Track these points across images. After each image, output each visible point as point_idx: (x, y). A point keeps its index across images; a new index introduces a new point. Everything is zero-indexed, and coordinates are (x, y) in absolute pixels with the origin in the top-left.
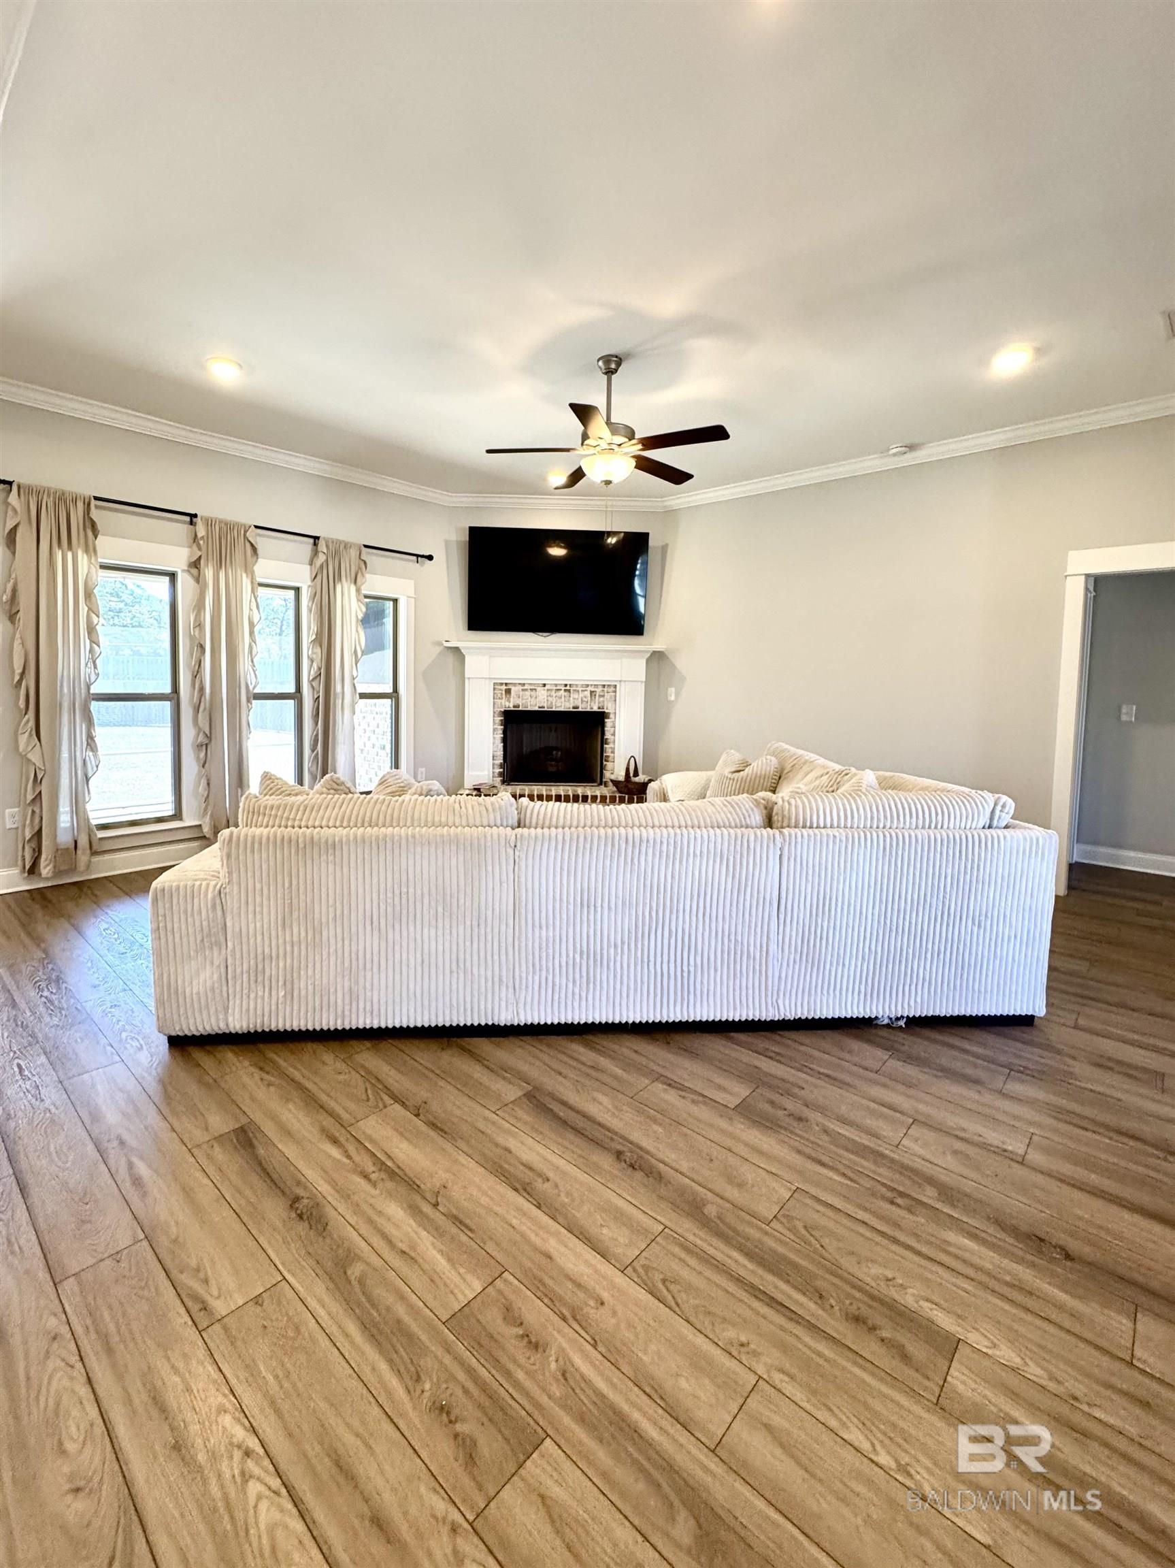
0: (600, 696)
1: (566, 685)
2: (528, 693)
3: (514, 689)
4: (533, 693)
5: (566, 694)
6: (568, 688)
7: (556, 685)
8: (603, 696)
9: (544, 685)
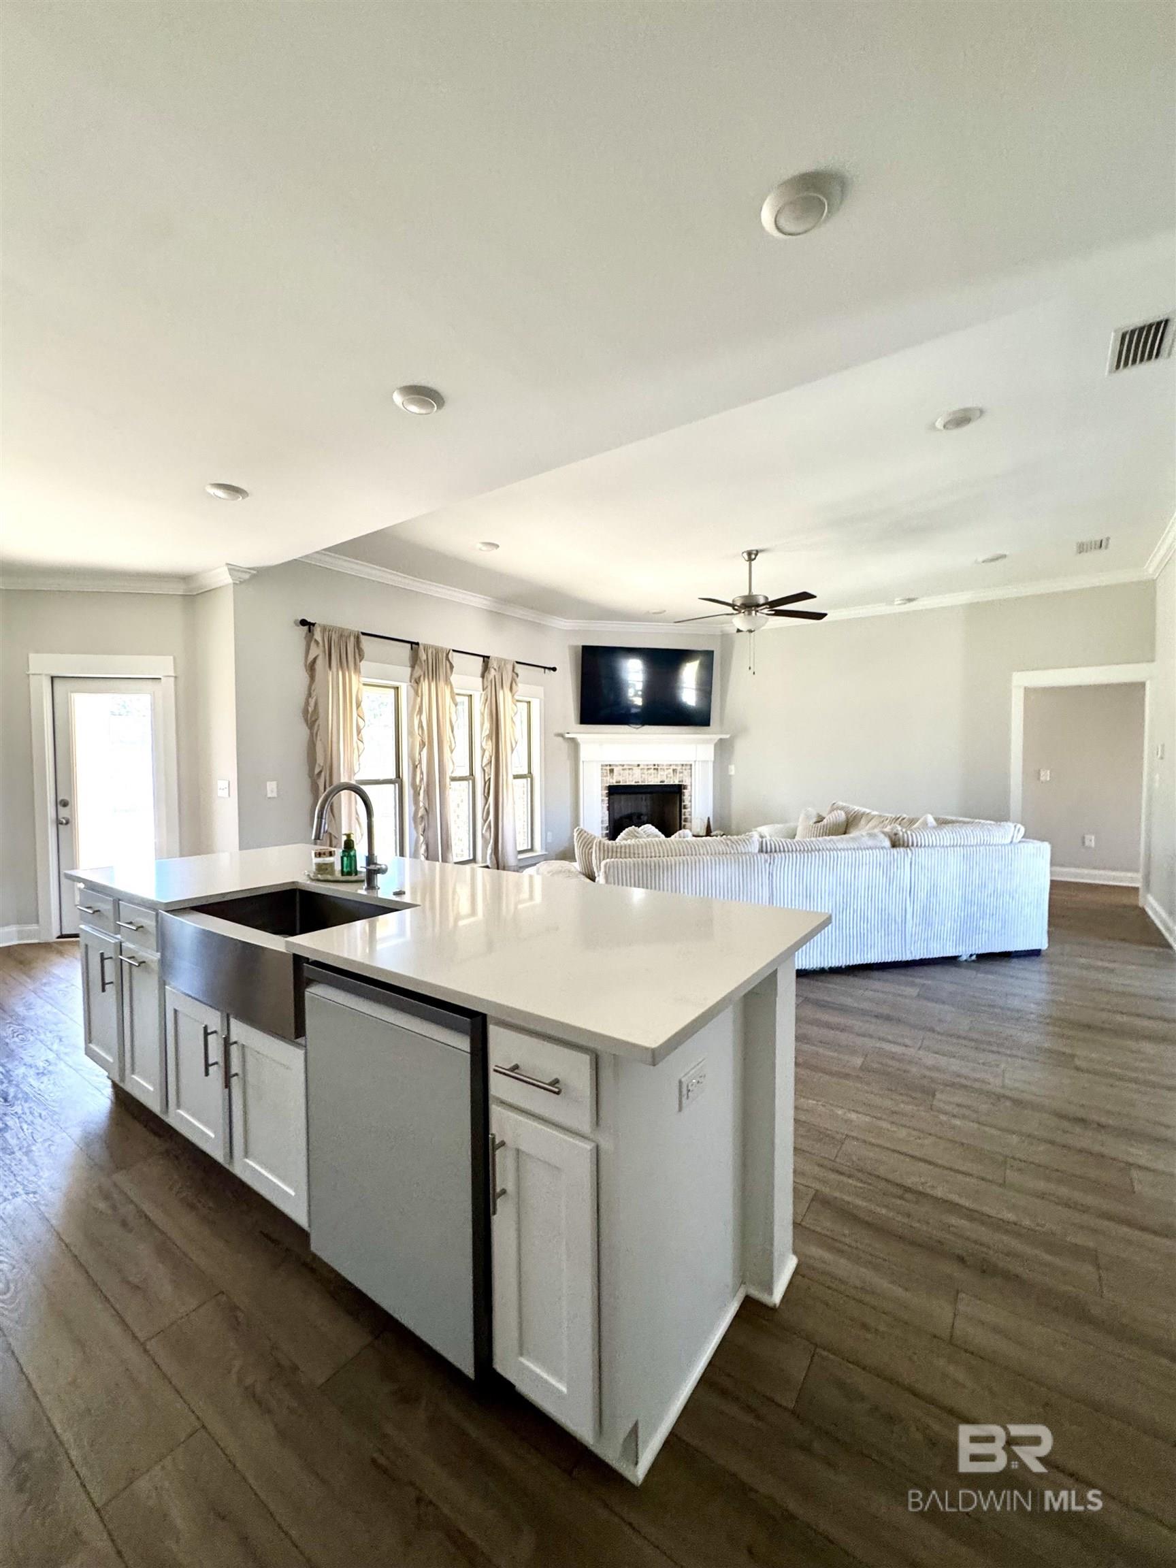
0: (680, 773)
1: (655, 765)
2: (627, 772)
3: (616, 769)
4: (630, 771)
5: (655, 771)
6: (656, 767)
7: (647, 765)
8: (682, 772)
9: (639, 765)
